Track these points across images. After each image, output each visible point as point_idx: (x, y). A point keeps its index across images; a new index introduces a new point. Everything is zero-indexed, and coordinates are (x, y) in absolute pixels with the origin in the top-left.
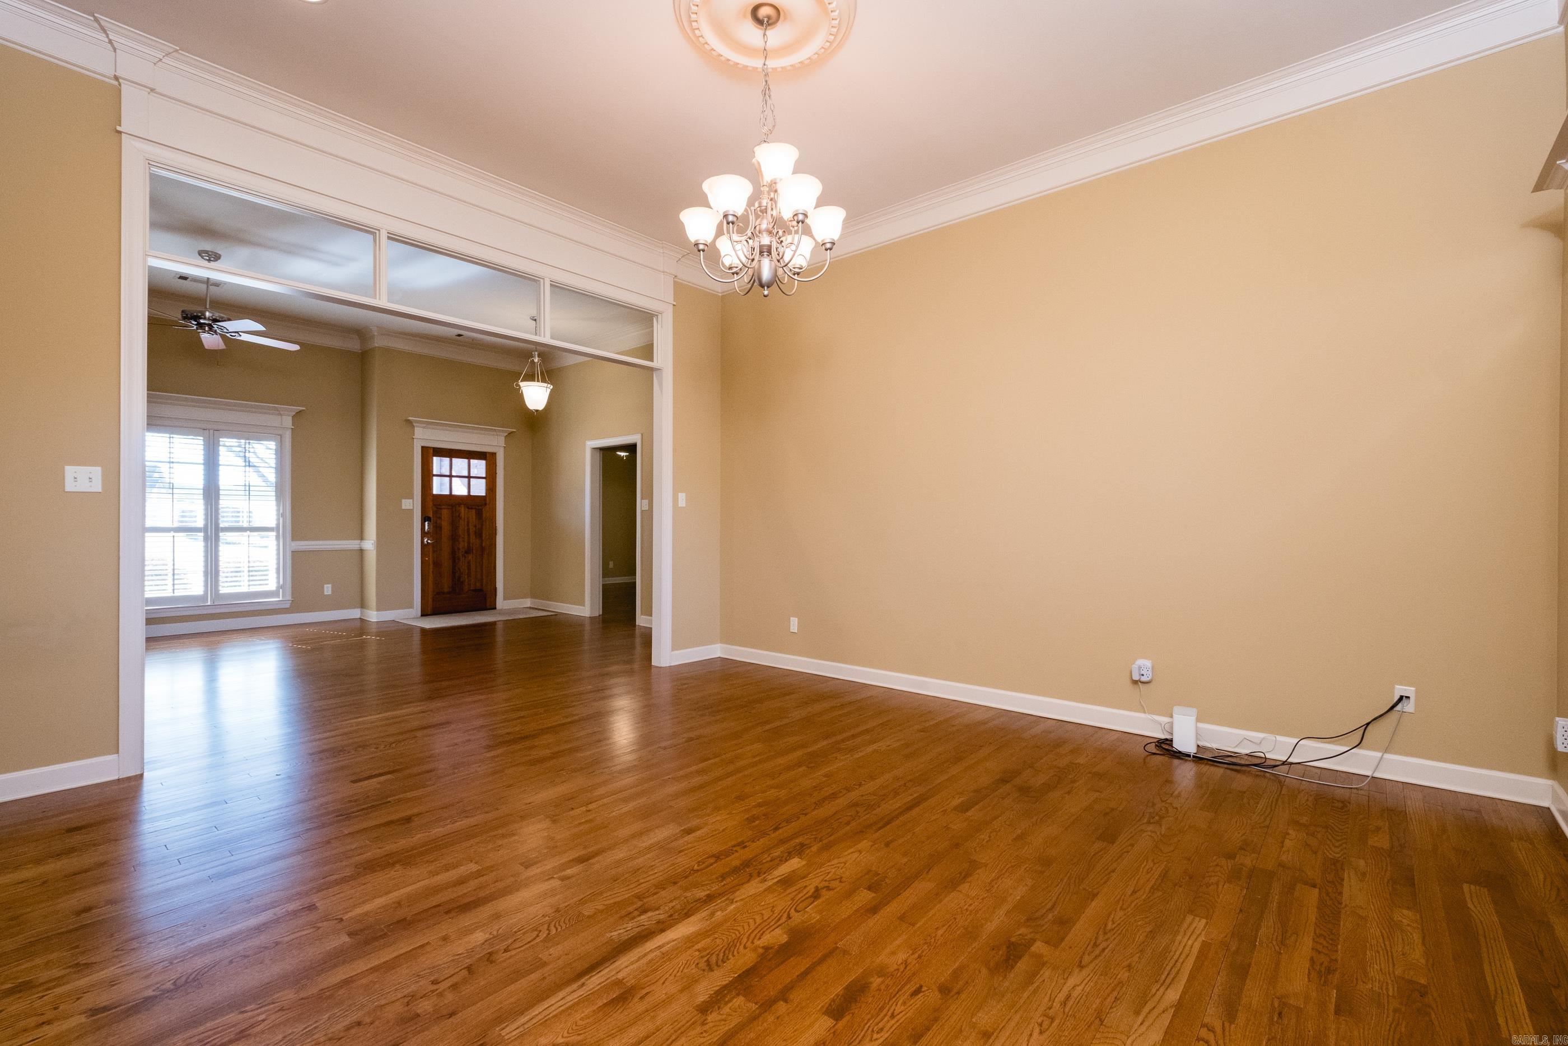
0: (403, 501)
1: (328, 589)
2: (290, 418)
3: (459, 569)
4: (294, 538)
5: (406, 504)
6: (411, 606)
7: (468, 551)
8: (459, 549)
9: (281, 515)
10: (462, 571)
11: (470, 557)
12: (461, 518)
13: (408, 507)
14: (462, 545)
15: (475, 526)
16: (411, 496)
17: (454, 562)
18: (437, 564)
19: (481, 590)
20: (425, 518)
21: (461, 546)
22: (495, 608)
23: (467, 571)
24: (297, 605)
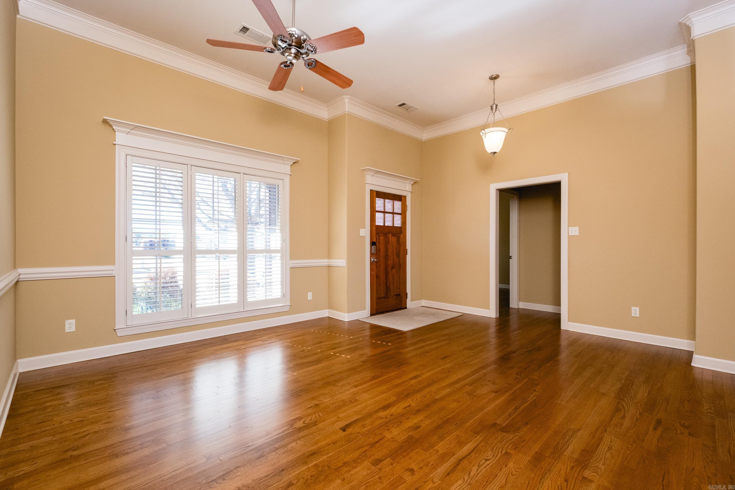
0: (359, 230)
1: (310, 296)
2: (289, 167)
3: (389, 279)
4: (292, 257)
6: (364, 309)
7: (393, 267)
8: (388, 265)
9: (283, 241)
10: (390, 281)
11: (394, 271)
12: (390, 243)
13: (362, 235)
14: (390, 262)
15: (396, 249)
16: (364, 227)
17: (386, 275)
18: (377, 277)
19: (399, 295)
20: (373, 244)
21: (390, 264)
22: (406, 308)
23: (392, 281)
24: (293, 309)
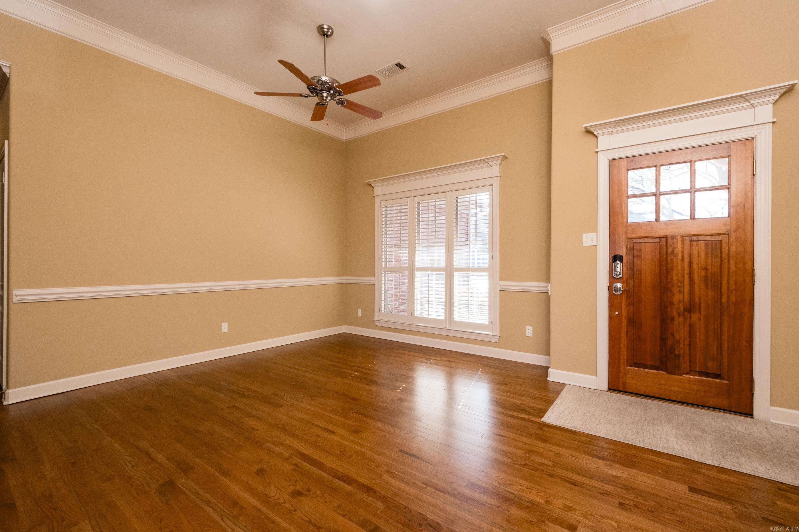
0: (584, 234)
2: (498, 167)
3: (672, 334)
4: (503, 278)
5: (588, 239)
6: (594, 373)
7: (690, 309)
8: (672, 303)
10: (677, 338)
11: (695, 317)
13: (589, 243)
14: (679, 298)
15: (706, 269)
16: (595, 229)
17: (664, 322)
20: (615, 258)
21: (676, 300)
23: (687, 341)
